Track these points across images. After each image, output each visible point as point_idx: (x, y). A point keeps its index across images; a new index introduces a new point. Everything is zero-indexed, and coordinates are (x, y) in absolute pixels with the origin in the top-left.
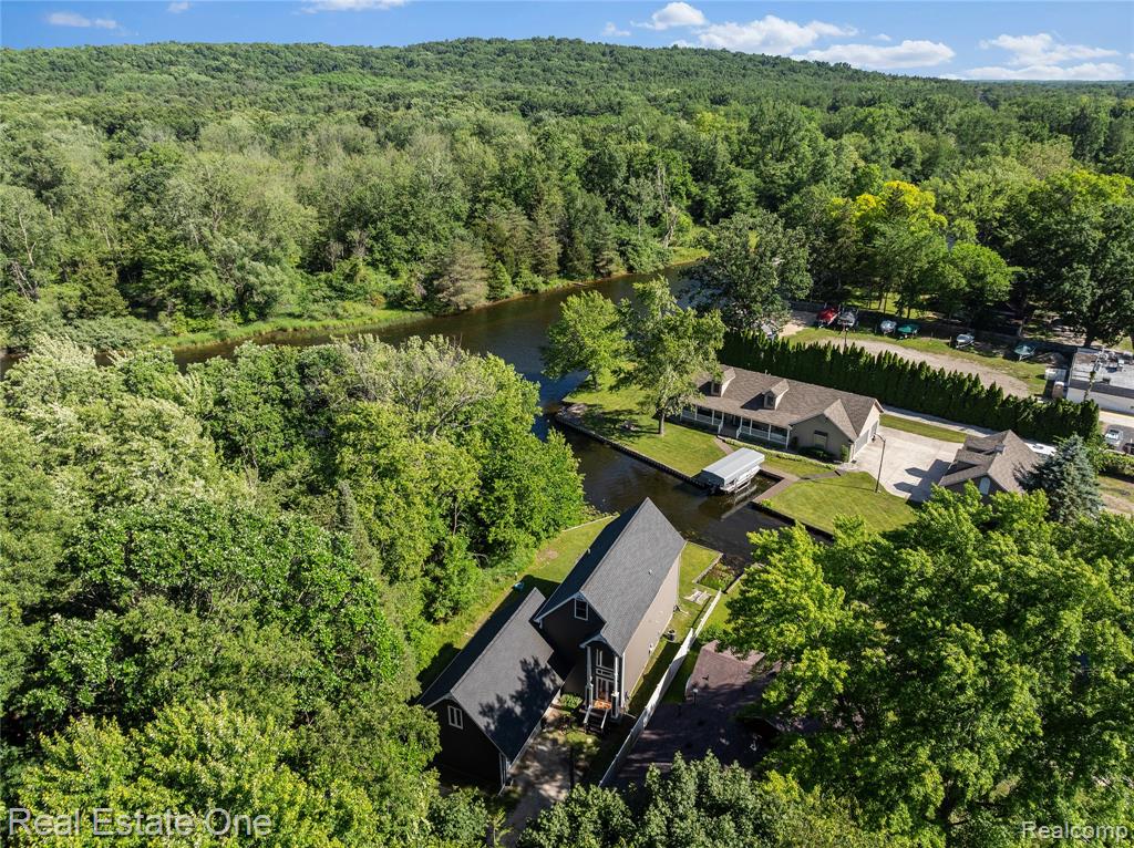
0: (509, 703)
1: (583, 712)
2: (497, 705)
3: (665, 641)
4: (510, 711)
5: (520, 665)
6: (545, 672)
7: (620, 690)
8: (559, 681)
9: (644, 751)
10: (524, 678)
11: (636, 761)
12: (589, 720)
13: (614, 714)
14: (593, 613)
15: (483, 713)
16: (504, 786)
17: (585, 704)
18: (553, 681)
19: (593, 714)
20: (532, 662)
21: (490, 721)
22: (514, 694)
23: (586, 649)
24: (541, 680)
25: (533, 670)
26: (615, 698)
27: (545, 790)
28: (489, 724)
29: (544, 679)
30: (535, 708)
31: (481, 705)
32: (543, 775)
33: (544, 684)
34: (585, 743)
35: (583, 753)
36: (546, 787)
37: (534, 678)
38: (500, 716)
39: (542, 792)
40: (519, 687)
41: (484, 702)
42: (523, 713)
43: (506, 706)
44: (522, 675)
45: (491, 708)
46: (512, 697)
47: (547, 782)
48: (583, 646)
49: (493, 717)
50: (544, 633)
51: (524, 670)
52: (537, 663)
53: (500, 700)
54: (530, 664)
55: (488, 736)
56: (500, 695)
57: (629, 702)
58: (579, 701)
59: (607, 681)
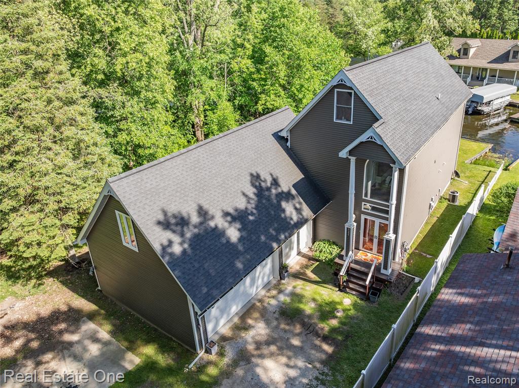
0: (219, 222)
1: (340, 262)
2: (195, 219)
3: (445, 204)
4: (217, 233)
5: (249, 178)
6: (288, 196)
7: (396, 231)
8: (307, 212)
9: (448, 322)
10: (252, 196)
11: (437, 339)
12: (347, 272)
13: (386, 268)
14: (361, 103)
15: (165, 225)
16: (201, 353)
17: (343, 253)
18: (298, 211)
19: (353, 265)
20: (269, 180)
21: (176, 239)
22: (231, 211)
23: (348, 160)
24: (280, 205)
25: (268, 189)
26: (388, 242)
27: (266, 370)
28: (170, 243)
29: (284, 204)
30: (263, 238)
31: (165, 213)
32: (268, 343)
33: (284, 211)
34: (341, 303)
35: (335, 317)
36: (269, 363)
37: (269, 199)
38: (196, 237)
39: (259, 370)
40: (242, 204)
41: (173, 209)
42: (241, 239)
43: (212, 224)
44: (251, 191)
45: (183, 222)
46: (226, 214)
47: (272, 355)
48: (343, 154)
49: (182, 235)
50: (292, 154)
51: (253, 185)
52: (275, 182)
53: (203, 213)
54: (265, 181)
55: (165, 261)
56: (206, 206)
57: (406, 256)
58: (335, 250)
59: (378, 221)
